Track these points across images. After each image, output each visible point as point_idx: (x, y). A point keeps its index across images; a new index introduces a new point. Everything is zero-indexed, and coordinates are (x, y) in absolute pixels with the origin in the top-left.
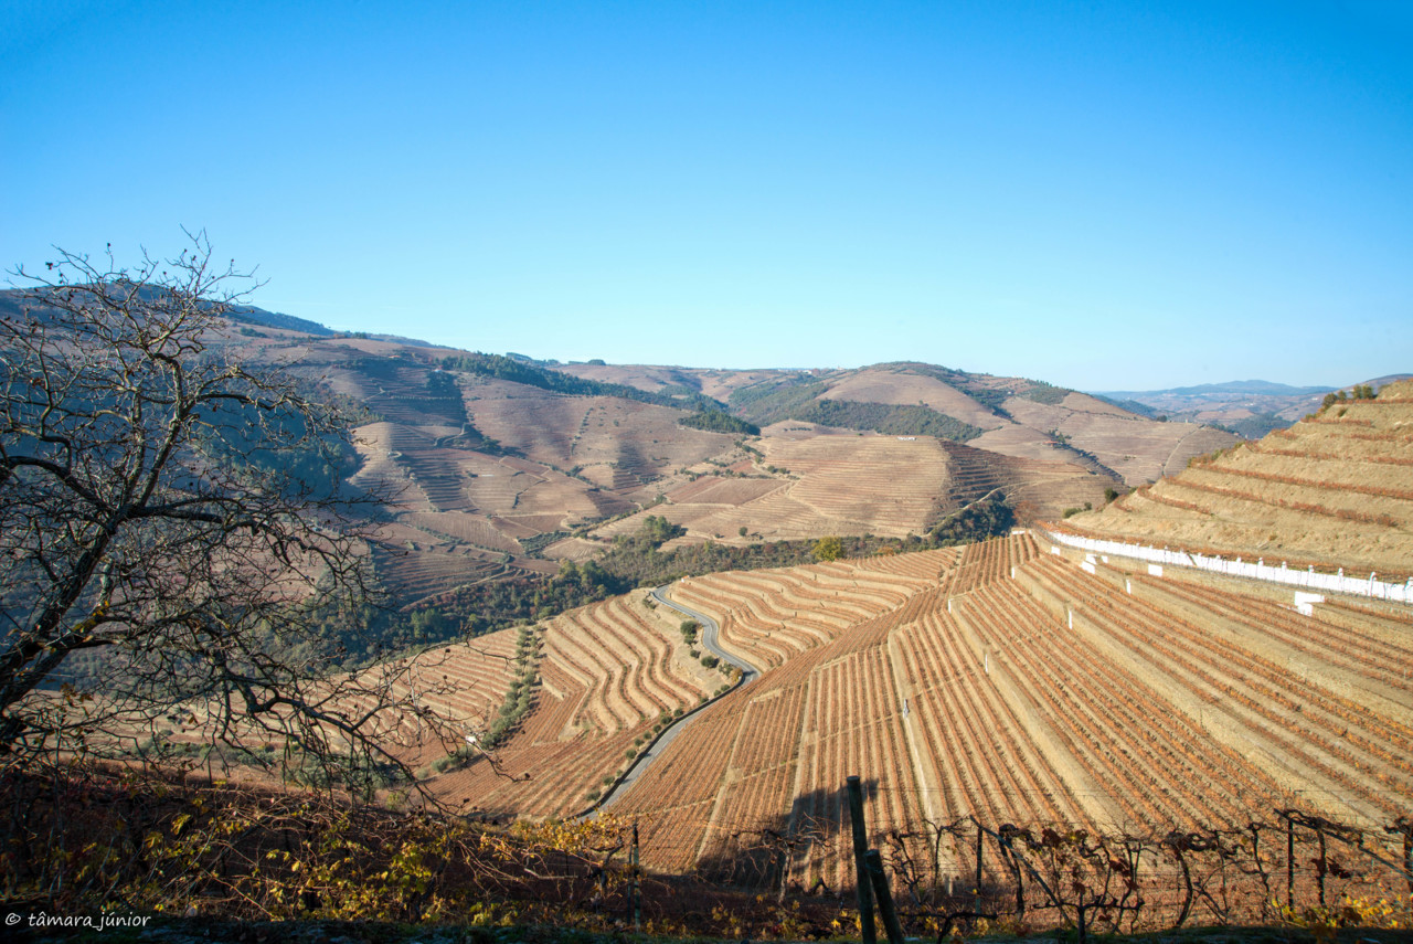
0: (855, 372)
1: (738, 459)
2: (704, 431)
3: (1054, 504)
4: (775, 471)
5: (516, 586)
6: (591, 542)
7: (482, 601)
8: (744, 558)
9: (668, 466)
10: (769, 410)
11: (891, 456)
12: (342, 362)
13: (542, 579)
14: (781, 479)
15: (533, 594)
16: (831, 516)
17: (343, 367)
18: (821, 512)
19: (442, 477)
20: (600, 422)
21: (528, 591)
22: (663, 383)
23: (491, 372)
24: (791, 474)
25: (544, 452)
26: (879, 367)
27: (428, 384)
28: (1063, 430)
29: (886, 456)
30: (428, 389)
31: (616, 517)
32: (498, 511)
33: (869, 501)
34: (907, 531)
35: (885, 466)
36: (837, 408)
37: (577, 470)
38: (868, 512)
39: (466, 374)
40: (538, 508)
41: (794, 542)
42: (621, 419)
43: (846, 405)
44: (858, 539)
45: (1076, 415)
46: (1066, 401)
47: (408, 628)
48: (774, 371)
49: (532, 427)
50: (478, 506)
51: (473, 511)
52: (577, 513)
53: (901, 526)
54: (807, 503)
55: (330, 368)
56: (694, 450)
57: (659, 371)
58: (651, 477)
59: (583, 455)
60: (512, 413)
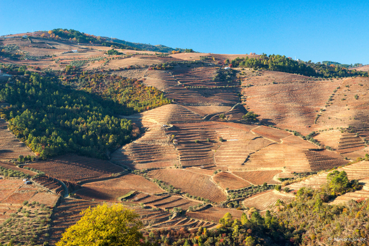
6: (283, 195)
12: (156, 65)
17: (155, 69)
19: (198, 142)
20: (344, 97)
23: (266, 67)
25: (293, 122)
27: (217, 77)
30: (216, 81)
32: (228, 167)
37: (314, 135)
39: (247, 69)
42: (361, 94)
49: (288, 104)
50: (216, 164)
52: (291, 169)
55: (147, 70)
59: (322, 123)
60: (275, 94)
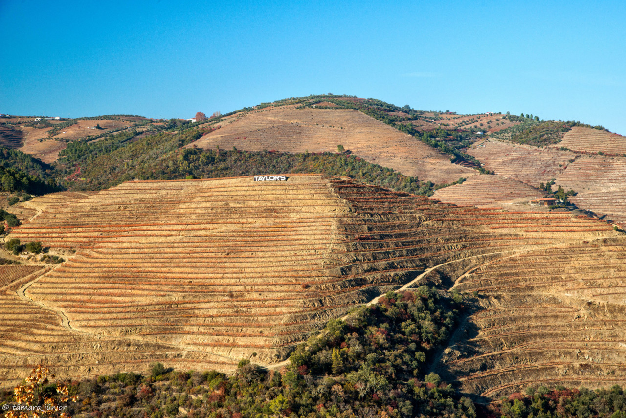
3: (553, 291)
4: (20, 250)
11: (236, 210)
14: (32, 263)
16: (90, 332)
24: (51, 253)
28: (563, 182)
29: (227, 210)
33: (175, 297)
34: (239, 355)
35: (224, 228)
43: (224, 155)
45: (584, 159)
46: (566, 140)
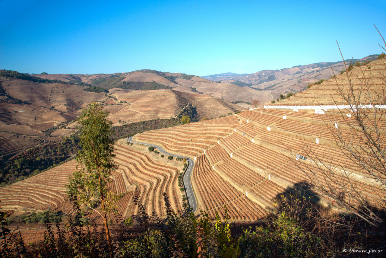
0: (130, 73)
1: (108, 100)
2: (92, 93)
4: (122, 102)
5: (50, 146)
6: (68, 130)
7: (39, 152)
8: (122, 129)
9: (83, 104)
10: (105, 86)
11: (158, 96)
13: (58, 143)
15: (57, 148)
16: (146, 114)
18: (142, 113)
19: (3, 113)
20: (57, 92)
21: (55, 147)
22: (69, 79)
23: (12, 77)
24: (128, 103)
25: (39, 102)
26: (137, 71)
28: (193, 86)
29: (156, 95)
31: (73, 121)
32: (29, 123)
33: (156, 109)
34: (170, 117)
35: (157, 98)
36: (128, 84)
37: (53, 107)
38: (157, 112)
39: (2, 77)
40: (44, 121)
41: (136, 123)
42: (64, 90)
43: (130, 83)
44: (155, 120)
45: (196, 82)
46: (193, 79)
47: (14, 165)
48: (104, 74)
49: (33, 95)
50: (21, 122)
51: (20, 124)
52: (59, 121)
53: (167, 115)
54: (136, 111)
56: (91, 99)
57: (67, 75)
58: (79, 108)
59: (53, 103)
60: (24, 90)
